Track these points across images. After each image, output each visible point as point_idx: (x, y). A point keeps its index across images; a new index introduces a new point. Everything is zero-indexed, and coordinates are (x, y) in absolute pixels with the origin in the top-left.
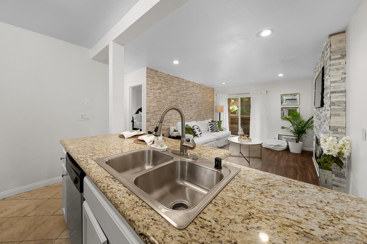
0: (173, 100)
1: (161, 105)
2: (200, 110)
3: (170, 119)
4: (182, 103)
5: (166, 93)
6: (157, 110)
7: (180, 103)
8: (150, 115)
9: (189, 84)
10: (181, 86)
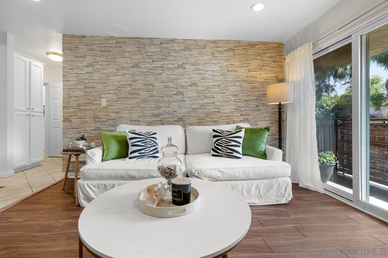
0: (122, 83)
1: (95, 94)
2: (214, 103)
3: (115, 120)
4: (151, 87)
5: (105, 71)
6: (85, 103)
7: (143, 87)
8: (71, 110)
9: (173, 47)
10: (147, 52)
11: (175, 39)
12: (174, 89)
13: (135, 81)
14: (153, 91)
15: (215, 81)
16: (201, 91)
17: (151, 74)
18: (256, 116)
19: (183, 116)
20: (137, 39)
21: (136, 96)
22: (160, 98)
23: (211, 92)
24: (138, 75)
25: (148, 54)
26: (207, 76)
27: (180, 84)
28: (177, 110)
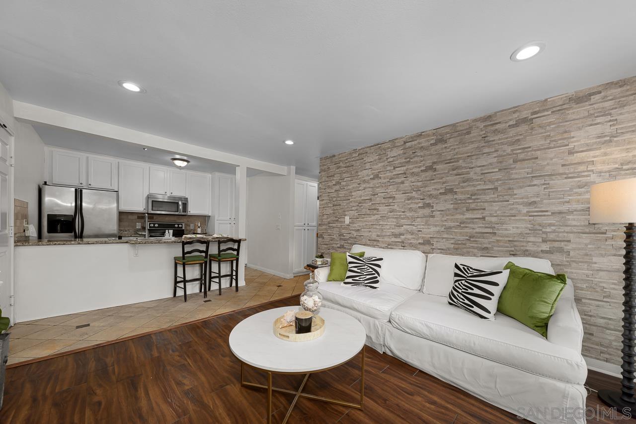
0: (363, 198)
11: (423, 132)
12: (420, 201)
13: (374, 195)
14: (394, 206)
15: (487, 182)
16: (460, 200)
17: (392, 184)
18: (586, 245)
19: (431, 237)
20: (378, 145)
21: (375, 212)
22: (401, 213)
23: (479, 200)
24: (378, 187)
25: (389, 160)
26: (472, 175)
27: (428, 193)
28: (423, 228)
